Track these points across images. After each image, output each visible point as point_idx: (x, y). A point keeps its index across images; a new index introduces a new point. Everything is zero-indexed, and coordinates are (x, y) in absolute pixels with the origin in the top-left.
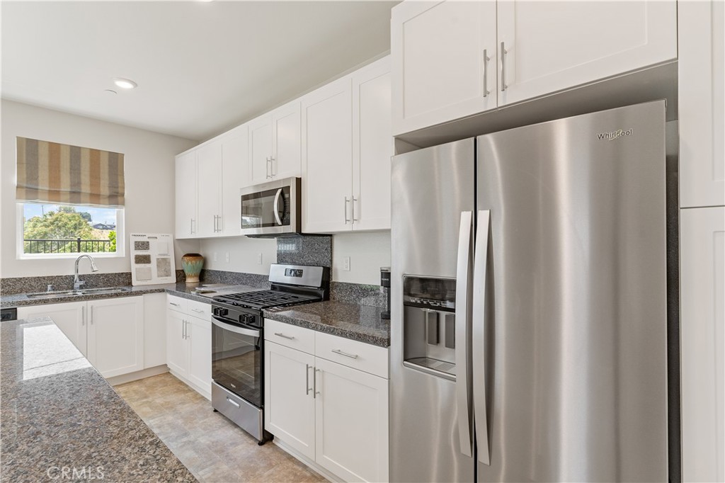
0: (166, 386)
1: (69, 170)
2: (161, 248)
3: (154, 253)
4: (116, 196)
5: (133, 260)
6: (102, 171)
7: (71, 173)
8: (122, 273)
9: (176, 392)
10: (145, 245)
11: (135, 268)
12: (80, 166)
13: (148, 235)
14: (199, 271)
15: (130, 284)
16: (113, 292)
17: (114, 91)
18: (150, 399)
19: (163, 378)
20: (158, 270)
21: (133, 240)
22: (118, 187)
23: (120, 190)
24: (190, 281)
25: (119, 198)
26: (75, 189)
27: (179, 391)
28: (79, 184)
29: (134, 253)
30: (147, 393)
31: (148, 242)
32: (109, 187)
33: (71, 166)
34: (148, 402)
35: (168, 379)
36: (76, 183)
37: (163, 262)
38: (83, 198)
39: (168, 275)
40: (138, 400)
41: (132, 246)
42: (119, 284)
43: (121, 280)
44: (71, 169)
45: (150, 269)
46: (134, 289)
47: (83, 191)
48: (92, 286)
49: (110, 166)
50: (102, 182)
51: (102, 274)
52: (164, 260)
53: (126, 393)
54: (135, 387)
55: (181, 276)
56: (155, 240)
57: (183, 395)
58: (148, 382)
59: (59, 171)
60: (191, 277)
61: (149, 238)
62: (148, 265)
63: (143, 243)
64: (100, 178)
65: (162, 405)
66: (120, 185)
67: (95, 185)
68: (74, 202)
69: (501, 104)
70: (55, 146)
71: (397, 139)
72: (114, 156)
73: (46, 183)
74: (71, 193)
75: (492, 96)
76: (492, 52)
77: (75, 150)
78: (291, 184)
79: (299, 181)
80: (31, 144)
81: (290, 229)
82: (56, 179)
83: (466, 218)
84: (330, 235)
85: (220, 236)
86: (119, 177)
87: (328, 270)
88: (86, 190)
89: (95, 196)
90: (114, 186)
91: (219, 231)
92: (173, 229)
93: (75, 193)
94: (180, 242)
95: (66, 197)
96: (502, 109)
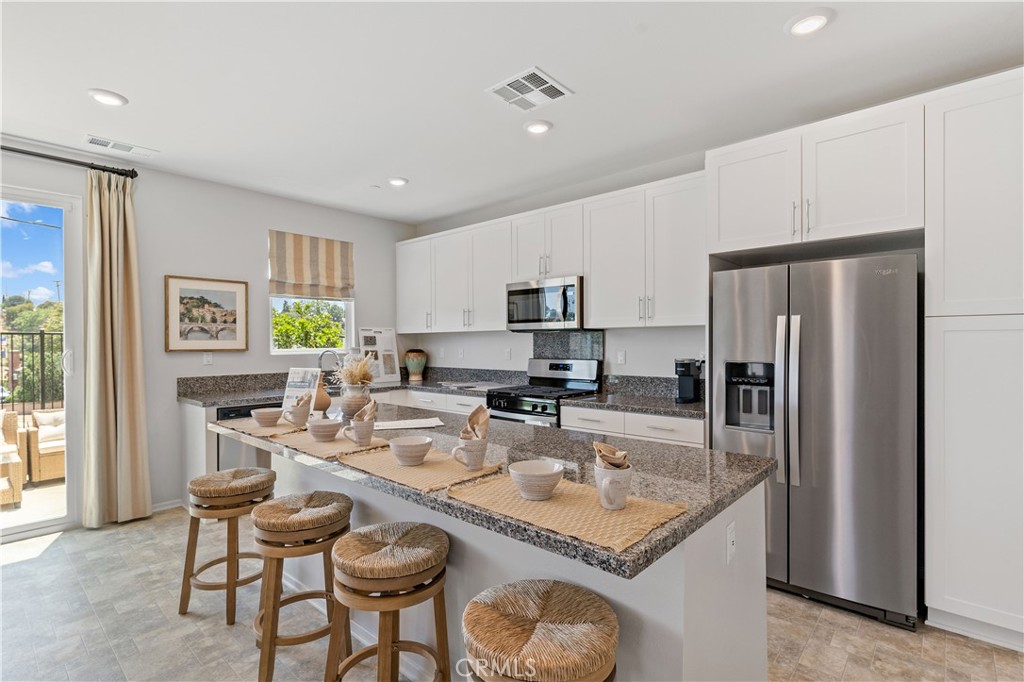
2: (386, 343)
3: (380, 348)
4: (348, 288)
7: (311, 266)
10: (372, 341)
14: (422, 369)
20: (385, 368)
22: (349, 279)
23: (351, 282)
24: (415, 379)
25: (350, 291)
26: (315, 282)
28: (318, 275)
29: (364, 349)
31: (375, 337)
32: (342, 279)
33: (311, 258)
37: (388, 358)
38: (320, 291)
39: (393, 372)
41: (362, 342)
44: (309, 260)
45: (378, 367)
47: (322, 284)
49: (342, 256)
52: (389, 355)
55: (405, 374)
56: (381, 334)
59: (301, 264)
60: (415, 374)
61: (375, 332)
62: (376, 362)
63: (371, 338)
66: (351, 276)
67: (330, 276)
68: (315, 295)
69: (805, 240)
70: (298, 238)
71: (711, 256)
72: (345, 245)
73: (293, 276)
74: (312, 285)
75: (798, 234)
76: (798, 203)
77: (314, 241)
78: (574, 281)
79: (581, 279)
80: (280, 236)
81: (574, 324)
82: (299, 272)
83: (781, 320)
84: (602, 330)
85: (472, 329)
86: (350, 268)
87: (601, 364)
88: (323, 281)
89: (330, 289)
90: (345, 277)
91: (470, 325)
92: (394, 323)
93: (314, 286)
94: (402, 336)
95: (307, 290)
96: (805, 244)
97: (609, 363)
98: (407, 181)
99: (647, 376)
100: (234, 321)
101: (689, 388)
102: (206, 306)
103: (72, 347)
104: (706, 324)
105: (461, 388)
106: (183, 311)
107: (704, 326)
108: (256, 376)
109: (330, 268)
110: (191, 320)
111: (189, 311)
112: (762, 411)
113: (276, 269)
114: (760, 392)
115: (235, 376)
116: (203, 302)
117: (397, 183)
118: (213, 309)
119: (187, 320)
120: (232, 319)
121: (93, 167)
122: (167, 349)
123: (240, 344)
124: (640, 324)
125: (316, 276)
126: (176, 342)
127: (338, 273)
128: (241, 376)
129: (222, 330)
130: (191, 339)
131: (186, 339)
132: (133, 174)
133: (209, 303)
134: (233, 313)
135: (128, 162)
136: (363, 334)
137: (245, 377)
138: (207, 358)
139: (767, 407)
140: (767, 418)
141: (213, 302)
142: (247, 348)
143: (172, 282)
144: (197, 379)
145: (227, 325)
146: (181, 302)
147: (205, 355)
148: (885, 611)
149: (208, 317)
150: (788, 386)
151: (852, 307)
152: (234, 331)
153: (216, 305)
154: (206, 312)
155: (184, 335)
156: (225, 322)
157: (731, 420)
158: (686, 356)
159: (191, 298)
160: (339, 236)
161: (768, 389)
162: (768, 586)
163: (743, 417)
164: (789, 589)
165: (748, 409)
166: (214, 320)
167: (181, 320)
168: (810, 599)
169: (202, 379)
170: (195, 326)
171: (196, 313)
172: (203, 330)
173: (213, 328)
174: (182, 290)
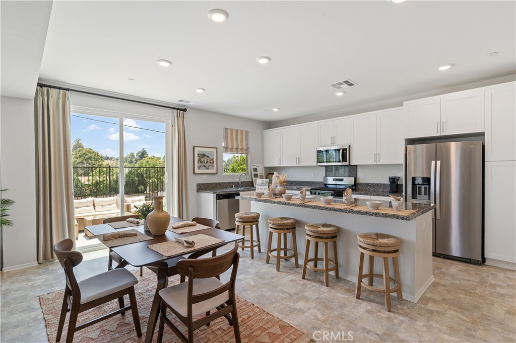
3: (259, 173)
5: (253, 176)
8: (250, 181)
10: (256, 170)
11: (254, 179)
12: (238, 137)
23: (249, 147)
25: (248, 150)
29: (254, 173)
32: (245, 145)
37: (261, 177)
38: (239, 150)
41: (252, 170)
42: (249, 186)
43: (250, 184)
44: (236, 139)
49: (246, 136)
51: (244, 182)
56: (259, 167)
62: (257, 178)
67: (242, 145)
68: (237, 152)
69: (442, 135)
70: (232, 130)
71: (406, 139)
72: (246, 132)
73: (230, 145)
74: (236, 148)
75: (439, 133)
76: (439, 122)
77: (237, 131)
78: (347, 147)
79: (350, 146)
80: (226, 129)
81: (347, 163)
82: (232, 144)
83: (433, 163)
84: (356, 165)
85: (299, 165)
86: (248, 141)
87: (355, 179)
88: (240, 147)
89: (242, 149)
90: (247, 145)
91: (299, 163)
92: (263, 163)
93: (237, 148)
94: (265, 168)
95: (234, 150)
96: (442, 136)
97: (359, 178)
98: (279, 109)
99: (375, 183)
100: (213, 163)
101: (395, 187)
103: (168, 172)
104: (404, 163)
105: (298, 188)
106: (198, 159)
107: (403, 164)
108: (219, 183)
109: (242, 141)
111: (200, 159)
112: (425, 194)
113: (225, 142)
114: (425, 188)
115: (214, 183)
116: (204, 155)
117: (276, 110)
119: (200, 162)
121: (175, 109)
122: (194, 173)
123: (215, 171)
124: (375, 163)
125: (237, 145)
126: (197, 171)
127: (244, 143)
129: (209, 166)
132: (185, 110)
133: (206, 156)
134: (213, 159)
135: (183, 106)
136: (253, 167)
137: (216, 184)
138: (205, 176)
139: (428, 192)
140: (427, 196)
142: (217, 173)
143: (195, 148)
144: (202, 184)
146: (198, 156)
148: (470, 259)
149: (206, 162)
150: (435, 185)
151: (459, 157)
152: (213, 166)
153: (208, 157)
154: (205, 159)
155: (199, 168)
156: (210, 163)
157: (414, 197)
158: (393, 175)
159: (201, 154)
160: (245, 129)
161: (427, 186)
162: (433, 255)
163: (418, 196)
164: (436, 255)
165: (420, 193)
166: (207, 162)
167: (198, 162)
168: (444, 258)
169: (204, 184)
170: (202, 164)
171: (202, 159)
172: (204, 166)
173: (207, 165)
174: (198, 151)
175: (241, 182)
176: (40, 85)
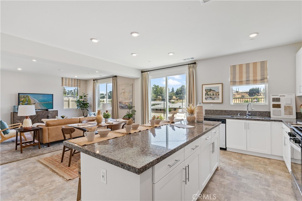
0: (279, 166)
1: (245, 72)
2: (287, 101)
3: (282, 103)
4: (264, 79)
5: (271, 106)
6: (257, 70)
7: (246, 74)
8: (267, 112)
9: (282, 170)
10: (278, 100)
11: (272, 110)
12: (249, 70)
13: (280, 95)
15: (270, 117)
16: (262, 119)
17: (253, 39)
18: (266, 167)
19: (281, 162)
20: (285, 112)
21: (272, 97)
22: (264, 75)
23: (265, 77)
26: (248, 79)
27: (283, 170)
28: (249, 77)
29: (272, 103)
30: (268, 164)
31: (279, 98)
32: (261, 76)
33: (246, 71)
34: (265, 167)
35: (282, 164)
36: (248, 77)
37: (288, 108)
38: (250, 82)
39: (291, 114)
40: (262, 165)
42: (265, 116)
43: (266, 114)
44: (246, 72)
45: (280, 111)
46: (271, 119)
47: (250, 79)
48: (254, 116)
49: (261, 67)
50: (258, 75)
51: (258, 111)
52: (289, 106)
53: (260, 160)
54: (266, 160)
56: (284, 97)
57: (283, 173)
58: (272, 161)
59: (242, 74)
61: (280, 96)
62: (279, 109)
63: (277, 99)
64: (257, 73)
65: (270, 171)
66: (265, 74)
67: (255, 76)
70: (241, 65)
73: (238, 79)
74: (246, 81)
77: (248, 65)
82: (241, 77)
86: (265, 71)
88: (252, 79)
92: (295, 91)
95: (244, 82)
98: (257, 33)
100: (219, 95)
102: (211, 91)
106: (206, 93)
108: (225, 111)
110: (208, 95)
111: (207, 93)
113: (232, 78)
115: (219, 110)
116: (210, 90)
118: (213, 92)
119: (207, 95)
120: (218, 94)
121: (188, 64)
122: (202, 102)
123: (220, 101)
126: (204, 101)
128: (221, 110)
129: (215, 97)
130: (208, 100)
131: (207, 100)
132: (195, 63)
133: (212, 90)
134: (218, 93)
137: (222, 111)
141: (213, 90)
142: (222, 103)
143: (203, 86)
144: (209, 110)
145: (217, 96)
146: (205, 91)
147: (211, 104)
149: (212, 94)
152: (218, 97)
153: (214, 91)
154: (211, 93)
155: (206, 99)
156: (216, 95)
159: (208, 90)
166: (213, 95)
167: (205, 95)
170: (209, 96)
171: (209, 93)
172: (210, 97)
173: (213, 97)
174: (205, 88)
175: (249, 112)
176: (142, 72)
